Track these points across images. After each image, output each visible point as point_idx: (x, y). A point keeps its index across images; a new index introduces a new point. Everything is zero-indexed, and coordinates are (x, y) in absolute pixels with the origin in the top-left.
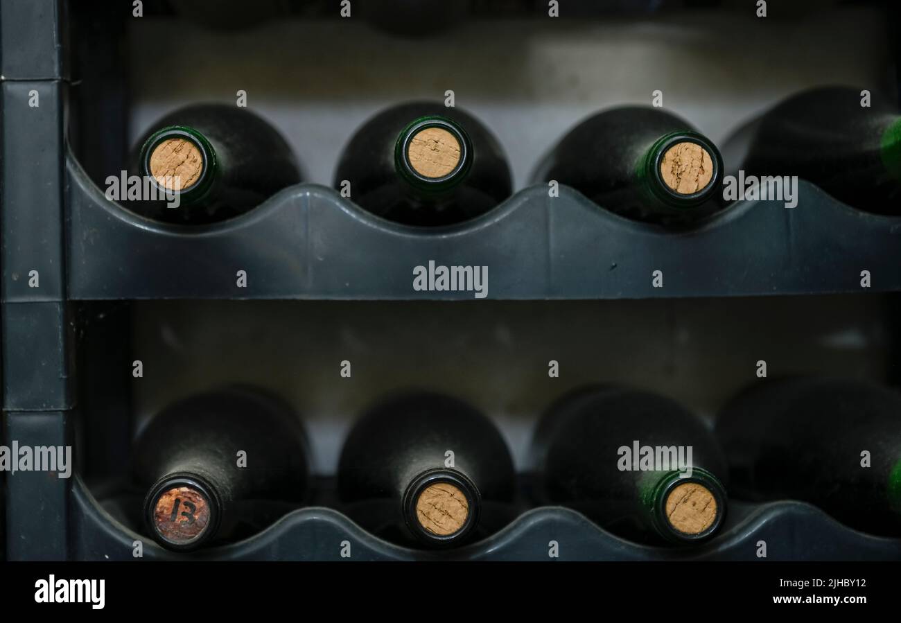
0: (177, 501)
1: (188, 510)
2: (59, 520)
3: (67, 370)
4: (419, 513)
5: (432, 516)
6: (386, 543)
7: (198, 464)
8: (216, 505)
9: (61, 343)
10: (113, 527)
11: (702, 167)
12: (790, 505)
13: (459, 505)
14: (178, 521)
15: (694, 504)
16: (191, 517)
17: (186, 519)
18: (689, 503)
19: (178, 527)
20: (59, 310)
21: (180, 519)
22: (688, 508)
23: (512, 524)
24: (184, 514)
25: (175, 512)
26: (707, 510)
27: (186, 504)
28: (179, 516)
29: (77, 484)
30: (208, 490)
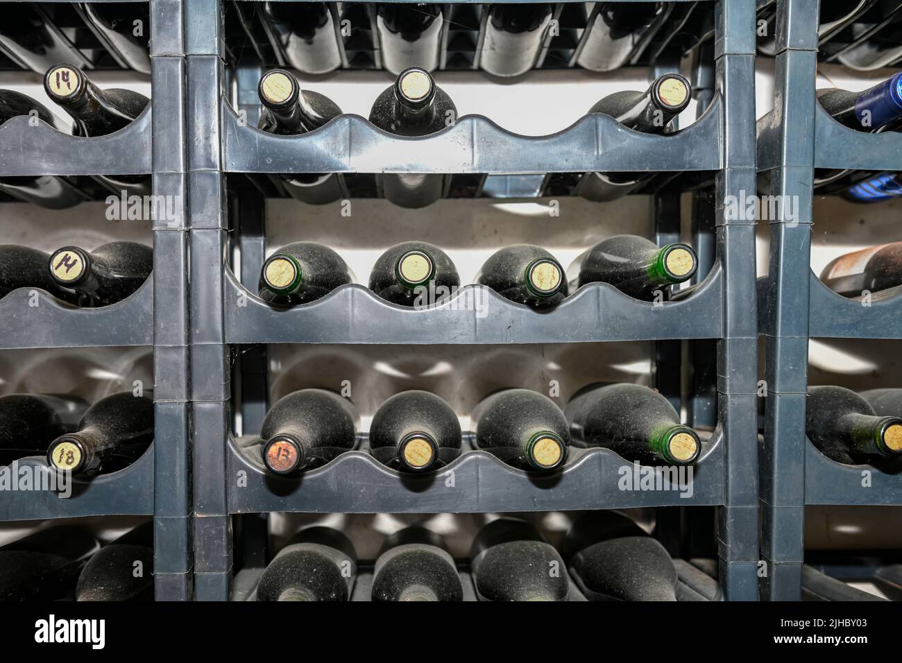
0: (280, 448)
1: (286, 453)
2: (221, 458)
3: (225, 381)
4: (406, 455)
5: (413, 456)
6: (392, 469)
7: (294, 429)
8: (300, 452)
9: (222, 366)
10: (249, 462)
11: (553, 276)
12: (599, 450)
13: (427, 450)
14: (280, 459)
15: (549, 450)
16: (287, 457)
17: (284, 458)
18: (546, 449)
19: (280, 462)
20: (221, 349)
21: (281, 458)
22: (546, 452)
23: (457, 460)
24: (283, 455)
25: (279, 454)
26: (555, 453)
27: (284, 450)
28: (281, 456)
29: (230, 439)
30: (296, 443)
